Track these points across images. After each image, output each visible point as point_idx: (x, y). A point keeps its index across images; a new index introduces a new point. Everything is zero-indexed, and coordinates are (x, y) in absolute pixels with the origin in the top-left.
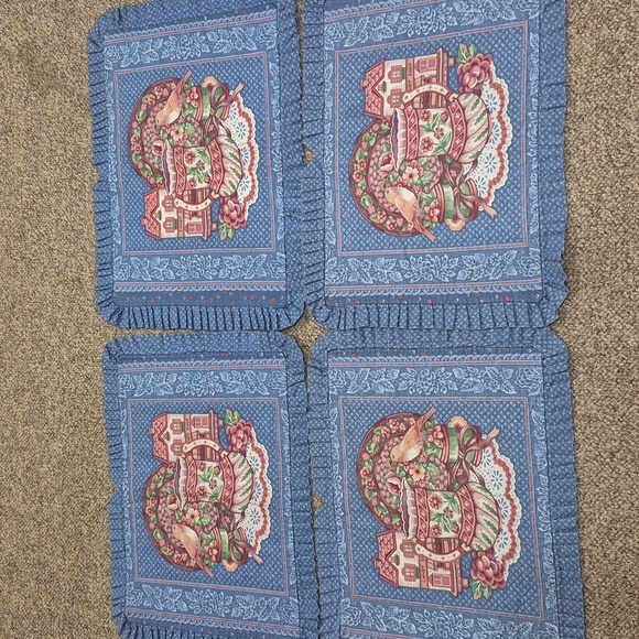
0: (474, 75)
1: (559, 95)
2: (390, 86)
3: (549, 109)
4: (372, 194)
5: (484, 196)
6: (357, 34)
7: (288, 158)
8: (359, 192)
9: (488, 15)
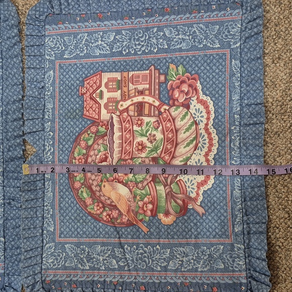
0: (182, 91)
1: (259, 114)
2: (107, 95)
3: (250, 124)
4: (90, 187)
5: (193, 195)
6: (76, 47)
7: (9, 150)
8: (77, 185)
9: (194, 41)
